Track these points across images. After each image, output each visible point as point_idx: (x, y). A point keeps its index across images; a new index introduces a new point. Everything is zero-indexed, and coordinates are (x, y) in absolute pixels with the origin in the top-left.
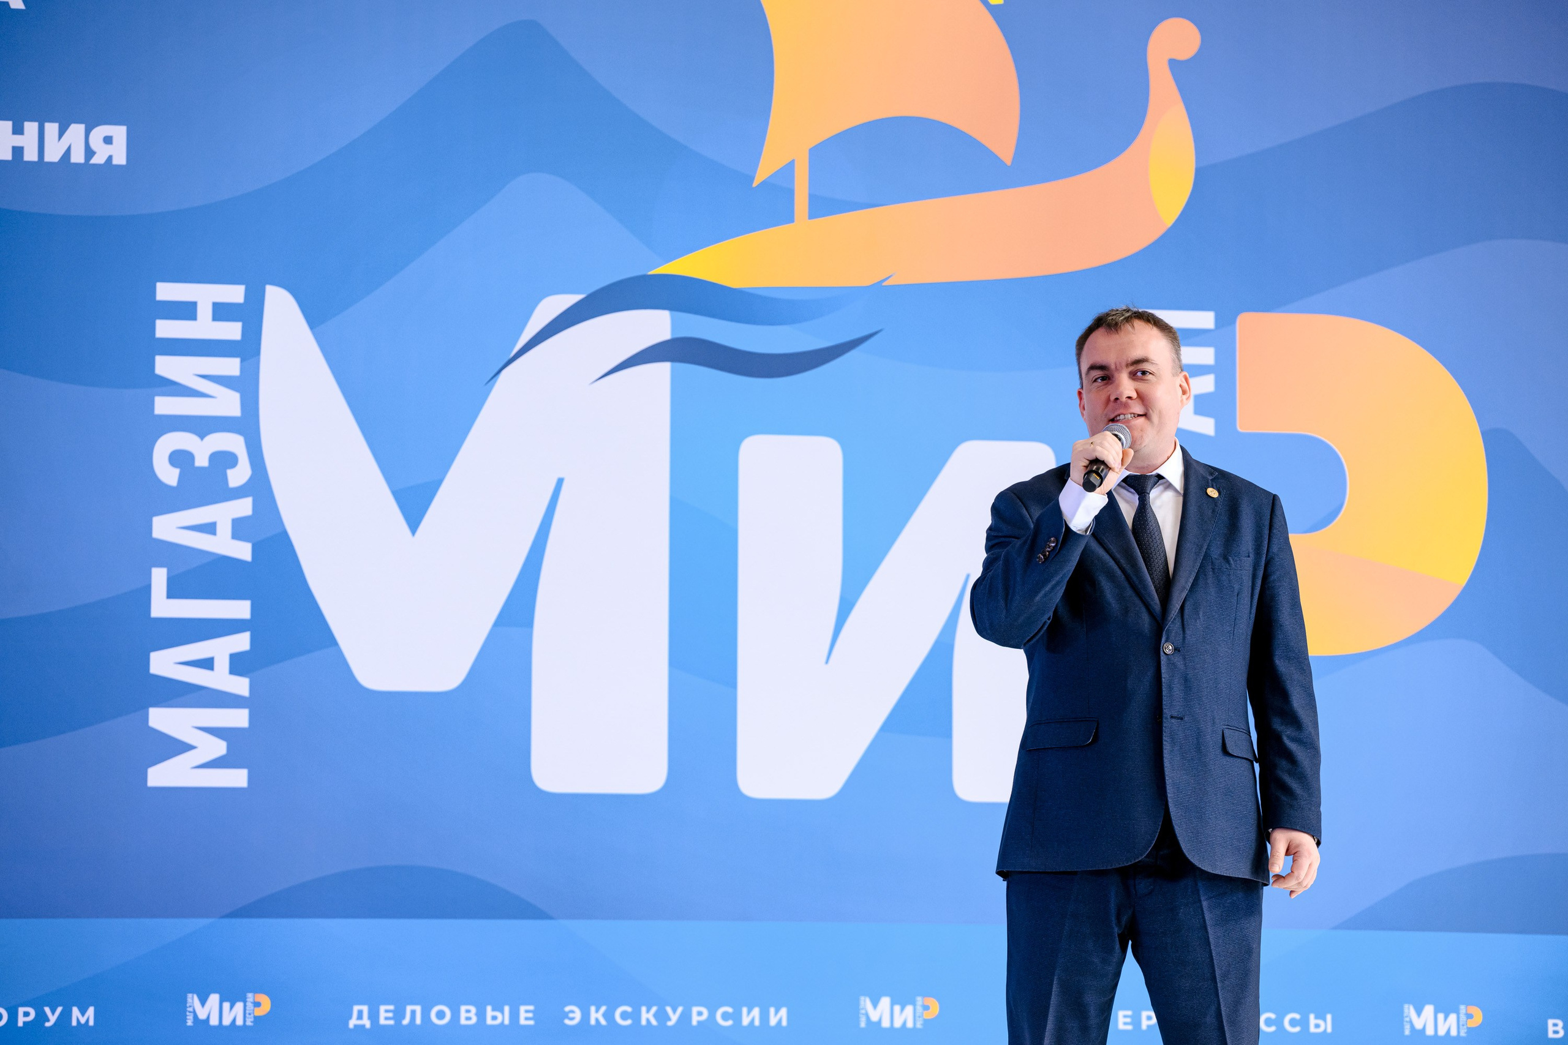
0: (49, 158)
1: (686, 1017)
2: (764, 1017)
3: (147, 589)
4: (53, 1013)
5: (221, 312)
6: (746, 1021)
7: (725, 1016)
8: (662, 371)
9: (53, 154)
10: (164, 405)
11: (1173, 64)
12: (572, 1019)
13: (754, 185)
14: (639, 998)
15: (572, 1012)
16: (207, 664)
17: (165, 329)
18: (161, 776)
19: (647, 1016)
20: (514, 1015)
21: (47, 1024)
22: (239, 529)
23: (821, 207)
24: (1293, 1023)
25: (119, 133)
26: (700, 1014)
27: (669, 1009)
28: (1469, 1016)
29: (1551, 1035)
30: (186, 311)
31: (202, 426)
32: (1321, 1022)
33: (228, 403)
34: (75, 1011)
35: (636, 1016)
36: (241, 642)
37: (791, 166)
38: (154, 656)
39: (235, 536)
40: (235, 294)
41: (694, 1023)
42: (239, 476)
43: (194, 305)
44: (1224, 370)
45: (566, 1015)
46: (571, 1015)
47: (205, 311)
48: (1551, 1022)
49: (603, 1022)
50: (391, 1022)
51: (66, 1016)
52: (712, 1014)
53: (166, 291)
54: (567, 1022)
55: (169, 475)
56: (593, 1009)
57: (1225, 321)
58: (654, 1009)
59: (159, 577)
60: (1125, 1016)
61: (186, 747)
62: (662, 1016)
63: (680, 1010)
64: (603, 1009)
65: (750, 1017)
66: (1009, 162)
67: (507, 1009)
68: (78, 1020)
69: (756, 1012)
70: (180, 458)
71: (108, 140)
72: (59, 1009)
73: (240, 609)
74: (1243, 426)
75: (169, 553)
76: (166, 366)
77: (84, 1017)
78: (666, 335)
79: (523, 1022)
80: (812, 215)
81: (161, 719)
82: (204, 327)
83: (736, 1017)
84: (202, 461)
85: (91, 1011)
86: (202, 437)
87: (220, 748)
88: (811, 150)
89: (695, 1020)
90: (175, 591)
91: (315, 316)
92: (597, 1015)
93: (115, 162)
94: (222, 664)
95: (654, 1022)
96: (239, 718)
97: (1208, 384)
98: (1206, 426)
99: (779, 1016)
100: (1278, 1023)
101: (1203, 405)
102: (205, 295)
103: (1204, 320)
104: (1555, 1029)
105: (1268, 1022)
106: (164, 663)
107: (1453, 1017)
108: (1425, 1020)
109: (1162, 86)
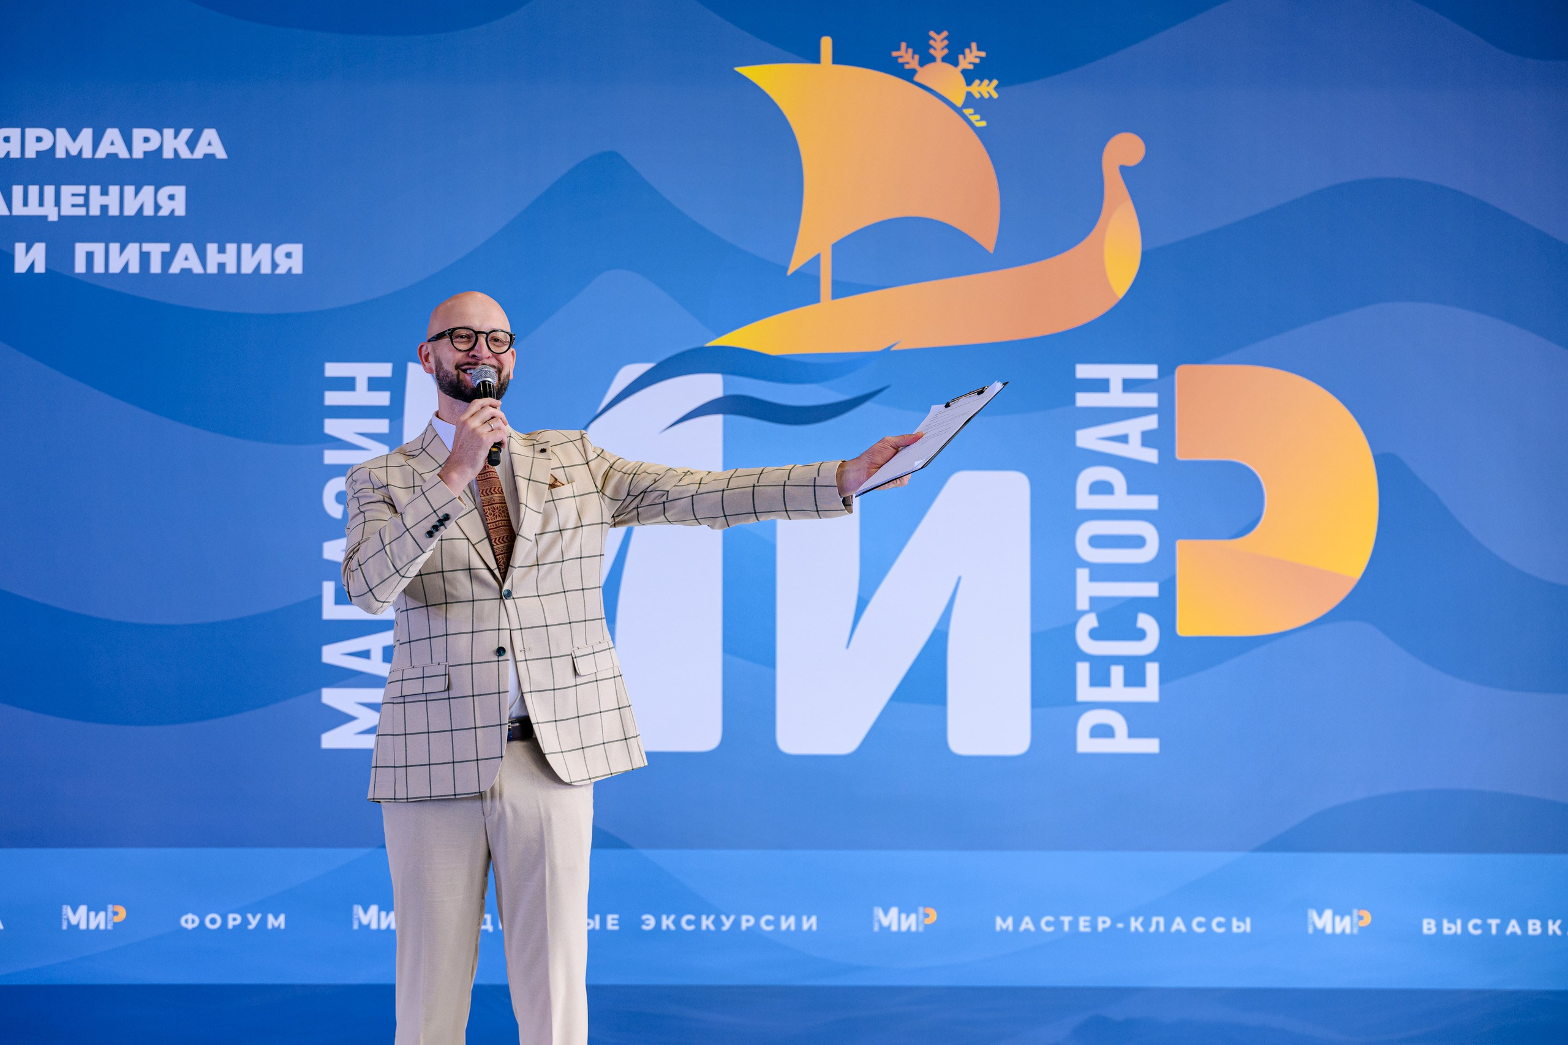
0: (243, 271)
1: (737, 924)
2: (799, 923)
3: (319, 599)
4: (254, 919)
5: (375, 384)
6: (784, 926)
7: (768, 923)
8: (716, 421)
9: (247, 268)
10: (332, 457)
11: (1124, 170)
12: (648, 925)
13: (789, 273)
14: (701, 908)
16: (365, 654)
17: (332, 398)
18: (332, 740)
19: (707, 923)
20: (603, 922)
21: (250, 927)
23: (841, 290)
24: (1219, 925)
25: (297, 249)
26: (748, 921)
27: (723, 918)
28: (1360, 918)
29: (1426, 931)
30: (348, 384)
32: (1241, 924)
34: (271, 918)
35: (697, 923)
37: (817, 258)
38: (325, 649)
40: (384, 370)
41: (743, 928)
43: (353, 379)
44: (1165, 411)
45: (643, 922)
46: (647, 922)
47: (362, 384)
48: (1425, 921)
49: (672, 927)
51: (263, 921)
52: (757, 922)
53: (332, 370)
54: (644, 927)
55: (335, 510)
56: (664, 917)
57: (1166, 372)
58: (712, 917)
59: (329, 589)
60: (1085, 921)
61: (349, 718)
62: (718, 923)
63: (732, 918)
64: (672, 917)
65: (788, 923)
66: (991, 249)
68: (273, 924)
69: (792, 919)
71: (289, 255)
72: (259, 916)
74: (1182, 453)
75: (333, 568)
76: (333, 427)
77: (277, 922)
78: (720, 394)
79: (609, 927)
80: (835, 296)
81: (332, 697)
82: (362, 396)
83: (776, 922)
85: (282, 918)
88: (833, 246)
89: (744, 926)
90: (341, 599)
92: (667, 922)
93: (294, 272)
94: (376, 654)
95: (712, 928)
97: (1151, 422)
98: (1151, 456)
99: (810, 923)
100: (1208, 925)
101: (1148, 439)
102: (361, 371)
103: (1150, 371)
104: (1429, 926)
105: (1199, 925)
106: (333, 654)
107: (1347, 919)
108: (1325, 921)
109: (1115, 187)
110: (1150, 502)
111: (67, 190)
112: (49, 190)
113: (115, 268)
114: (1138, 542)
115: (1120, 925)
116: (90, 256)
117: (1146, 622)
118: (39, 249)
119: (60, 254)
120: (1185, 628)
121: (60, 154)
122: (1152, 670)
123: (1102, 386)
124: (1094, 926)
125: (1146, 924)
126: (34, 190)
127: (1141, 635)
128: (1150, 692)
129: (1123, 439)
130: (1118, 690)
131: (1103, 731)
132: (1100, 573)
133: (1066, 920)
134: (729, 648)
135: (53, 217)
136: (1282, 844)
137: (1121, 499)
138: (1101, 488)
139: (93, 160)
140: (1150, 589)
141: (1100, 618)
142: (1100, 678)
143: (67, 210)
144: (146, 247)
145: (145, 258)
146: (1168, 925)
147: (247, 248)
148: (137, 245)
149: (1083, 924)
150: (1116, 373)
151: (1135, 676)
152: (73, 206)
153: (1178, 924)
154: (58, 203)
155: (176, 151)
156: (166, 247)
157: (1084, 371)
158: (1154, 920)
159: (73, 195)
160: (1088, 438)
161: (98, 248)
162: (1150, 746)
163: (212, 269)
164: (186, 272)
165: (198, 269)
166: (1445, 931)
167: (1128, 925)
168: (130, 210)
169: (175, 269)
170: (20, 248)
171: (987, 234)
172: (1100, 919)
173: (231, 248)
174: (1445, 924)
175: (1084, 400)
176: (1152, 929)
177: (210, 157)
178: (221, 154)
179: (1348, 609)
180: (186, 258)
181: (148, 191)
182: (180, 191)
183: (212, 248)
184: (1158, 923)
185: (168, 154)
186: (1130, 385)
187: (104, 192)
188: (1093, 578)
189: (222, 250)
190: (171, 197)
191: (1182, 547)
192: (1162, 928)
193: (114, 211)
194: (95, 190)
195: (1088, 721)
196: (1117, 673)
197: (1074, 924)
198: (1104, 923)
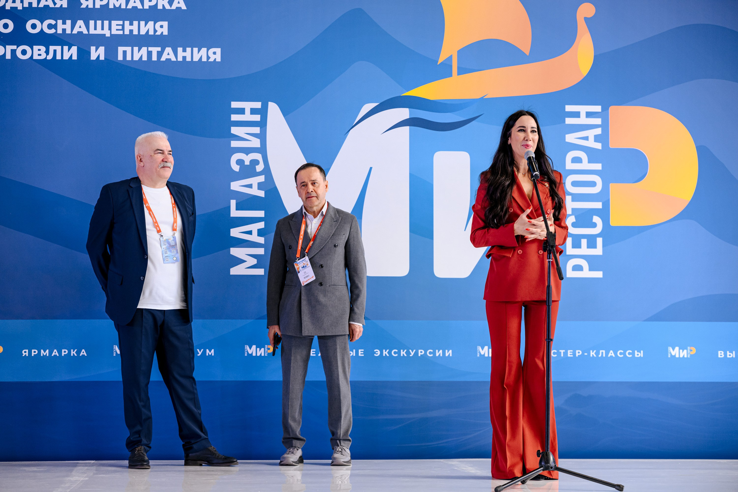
0: (194, 60)
1: (416, 353)
2: (444, 353)
3: (229, 208)
4: (200, 351)
5: (253, 111)
6: (437, 355)
7: (430, 353)
8: (406, 129)
9: (196, 59)
10: (234, 144)
11: (586, 19)
12: (377, 354)
13: (438, 64)
14: (400, 347)
15: (377, 351)
16: (250, 233)
17: (234, 117)
18: (235, 271)
19: (403, 353)
20: (357, 353)
21: (198, 355)
22: (260, 186)
23: (462, 71)
24: (629, 354)
25: (218, 50)
26: (421, 352)
27: (410, 351)
28: (691, 350)
29: (719, 356)
30: (241, 111)
31: (247, 151)
32: (639, 353)
33: (256, 143)
34: (208, 351)
35: (399, 353)
36: (261, 225)
37: (451, 57)
38: (232, 230)
39: (259, 188)
40: (258, 105)
41: (419, 355)
42: (260, 168)
43: (244, 109)
44: (605, 126)
45: (375, 353)
47: (248, 111)
48: (719, 352)
49: (388, 355)
50: (315, 355)
51: (204, 352)
52: (426, 352)
53: (235, 105)
54: (375, 355)
55: (236, 168)
56: (384, 350)
57: (605, 109)
58: (405, 351)
59: (233, 203)
60: (570, 352)
61: (243, 261)
62: (408, 353)
63: (414, 351)
64: (388, 350)
65: (439, 353)
66: (528, 54)
67: (354, 350)
68: (208, 354)
69: (441, 351)
70: (240, 162)
71: (215, 53)
72: (202, 350)
73: (261, 214)
74: (612, 146)
75: (236, 194)
76: (235, 130)
77: (210, 352)
78: (408, 117)
79: (360, 355)
80: (459, 74)
81: (235, 252)
82: (248, 117)
83: (434, 353)
84: (247, 163)
85: (213, 351)
86: (247, 155)
87: (254, 261)
88: (458, 51)
89: (420, 354)
90: (239, 208)
91: (285, 113)
92: (385, 353)
93: (217, 60)
94: (255, 233)
95: (405, 355)
96: (261, 251)
97: (598, 131)
98: (598, 146)
99: (449, 353)
100: (624, 354)
101: (597, 138)
102: (247, 106)
103: (598, 109)
104: (721, 354)
105: (621, 354)
106: (235, 232)
107: (685, 351)
108: (676, 352)
109: (582, 27)
110: (598, 167)
111: (114, 23)
112: (106, 23)
113: (136, 58)
114: (593, 184)
115: (586, 354)
116: (125, 53)
117: (596, 219)
118: (102, 50)
119: (111, 51)
120: (613, 223)
121: (111, 6)
122: (599, 241)
123: (577, 115)
124: (574, 354)
125: (597, 353)
126: (99, 23)
127: (594, 225)
128: (598, 251)
129: (586, 138)
130: (584, 250)
131: (578, 268)
132: (576, 198)
133: (562, 351)
134: (412, 230)
135: (108, 35)
136: (657, 318)
137: (585, 165)
138: (577, 160)
139: (126, 9)
140: (598, 205)
141: (576, 218)
142: (577, 245)
143: (114, 32)
144: (150, 49)
145: (150, 53)
146: (607, 354)
147: (196, 50)
148: (146, 48)
149: (570, 354)
150: (583, 109)
151: (592, 244)
152: (117, 30)
153: (611, 354)
154: (110, 28)
155: (163, 5)
156: (159, 49)
157: (569, 108)
158: (601, 351)
159: (117, 25)
160: (570, 138)
161: (128, 49)
162: (599, 274)
163: (180, 59)
164: (168, 60)
165: (173, 59)
166: (728, 356)
167: (589, 354)
168: (143, 32)
169: (163, 59)
170: (93, 49)
171: (526, 47)
172: (577, 351)
173: (189, 50)
174: (728, 353)
175: (569, 121)
176: (600, 356)
177: (179, 9)
178: (184, 7)
179: (685, 214)
180: (168, 54)
181: (151, 24)
182: (165, 24)
183: (180, 50)
184: (602, 353)
185: (160, 7)
186: (589, 115)
187: (131, 24)
188: (573, 200)
189: (185, 51)
190: (162, 27)
191: (612, 186)
192: (604, 355)
193: (135, 32)
194: (127, 23)
195: (571, 263)
196: (584, 242)
197: (566, 353)
198: (579, 353)
